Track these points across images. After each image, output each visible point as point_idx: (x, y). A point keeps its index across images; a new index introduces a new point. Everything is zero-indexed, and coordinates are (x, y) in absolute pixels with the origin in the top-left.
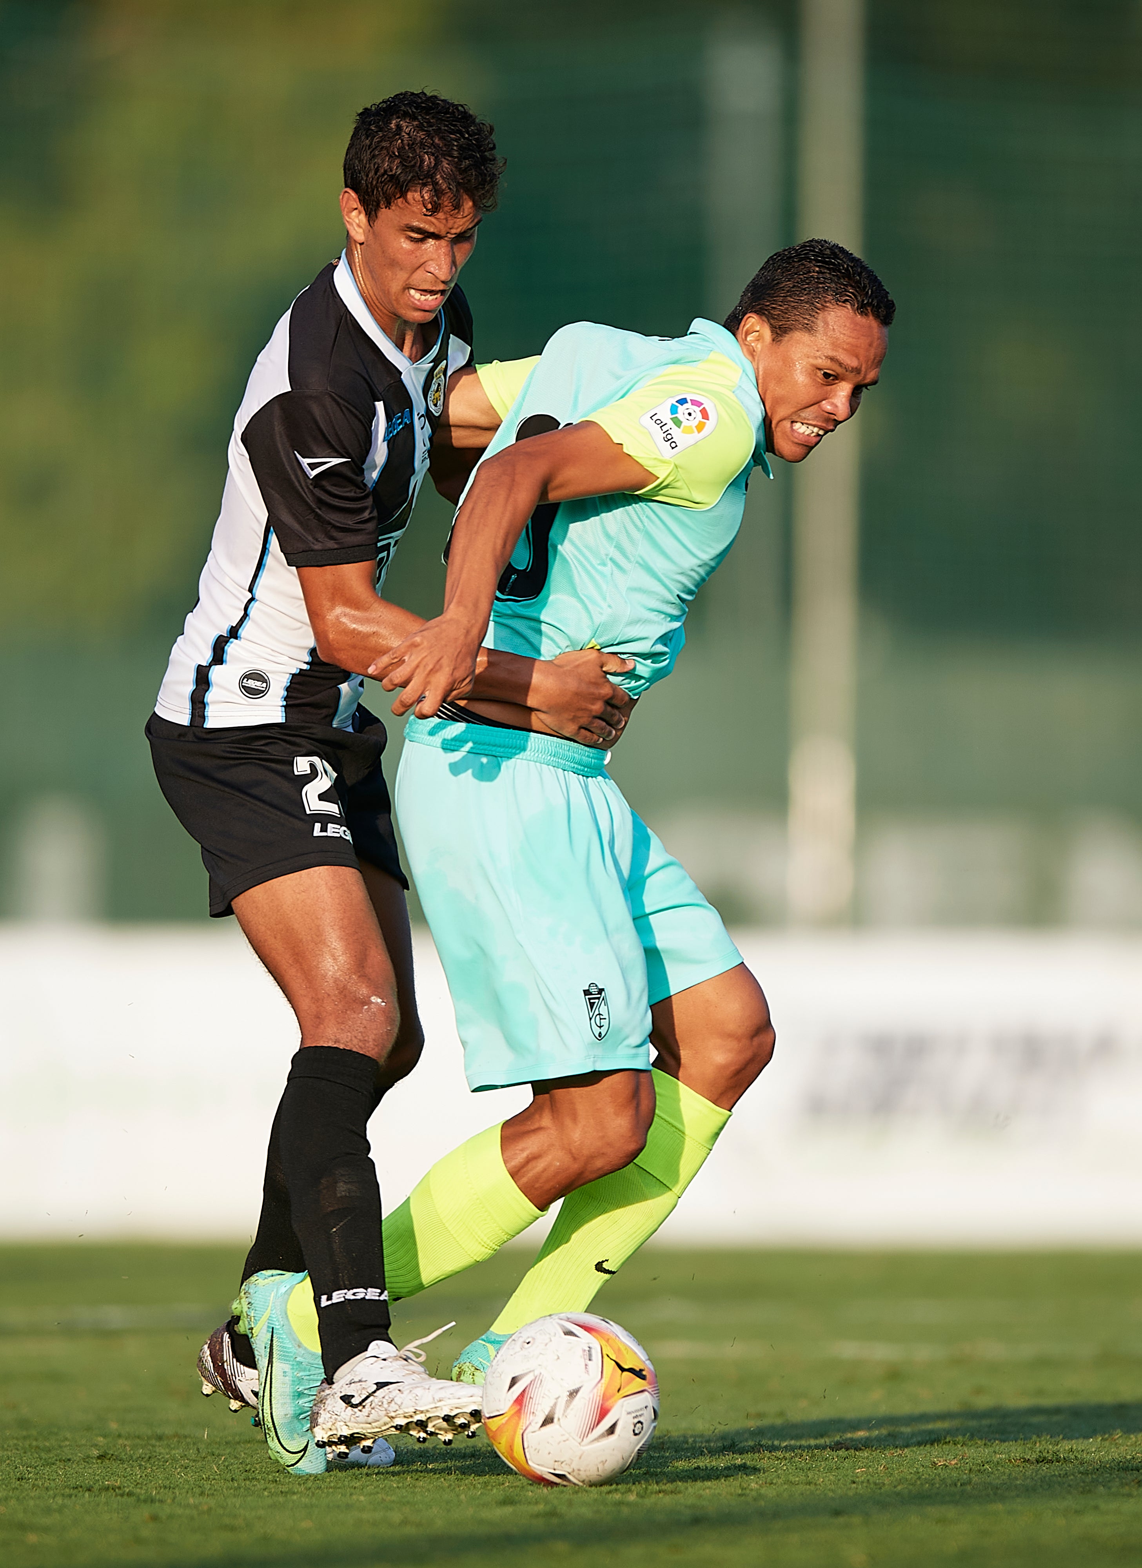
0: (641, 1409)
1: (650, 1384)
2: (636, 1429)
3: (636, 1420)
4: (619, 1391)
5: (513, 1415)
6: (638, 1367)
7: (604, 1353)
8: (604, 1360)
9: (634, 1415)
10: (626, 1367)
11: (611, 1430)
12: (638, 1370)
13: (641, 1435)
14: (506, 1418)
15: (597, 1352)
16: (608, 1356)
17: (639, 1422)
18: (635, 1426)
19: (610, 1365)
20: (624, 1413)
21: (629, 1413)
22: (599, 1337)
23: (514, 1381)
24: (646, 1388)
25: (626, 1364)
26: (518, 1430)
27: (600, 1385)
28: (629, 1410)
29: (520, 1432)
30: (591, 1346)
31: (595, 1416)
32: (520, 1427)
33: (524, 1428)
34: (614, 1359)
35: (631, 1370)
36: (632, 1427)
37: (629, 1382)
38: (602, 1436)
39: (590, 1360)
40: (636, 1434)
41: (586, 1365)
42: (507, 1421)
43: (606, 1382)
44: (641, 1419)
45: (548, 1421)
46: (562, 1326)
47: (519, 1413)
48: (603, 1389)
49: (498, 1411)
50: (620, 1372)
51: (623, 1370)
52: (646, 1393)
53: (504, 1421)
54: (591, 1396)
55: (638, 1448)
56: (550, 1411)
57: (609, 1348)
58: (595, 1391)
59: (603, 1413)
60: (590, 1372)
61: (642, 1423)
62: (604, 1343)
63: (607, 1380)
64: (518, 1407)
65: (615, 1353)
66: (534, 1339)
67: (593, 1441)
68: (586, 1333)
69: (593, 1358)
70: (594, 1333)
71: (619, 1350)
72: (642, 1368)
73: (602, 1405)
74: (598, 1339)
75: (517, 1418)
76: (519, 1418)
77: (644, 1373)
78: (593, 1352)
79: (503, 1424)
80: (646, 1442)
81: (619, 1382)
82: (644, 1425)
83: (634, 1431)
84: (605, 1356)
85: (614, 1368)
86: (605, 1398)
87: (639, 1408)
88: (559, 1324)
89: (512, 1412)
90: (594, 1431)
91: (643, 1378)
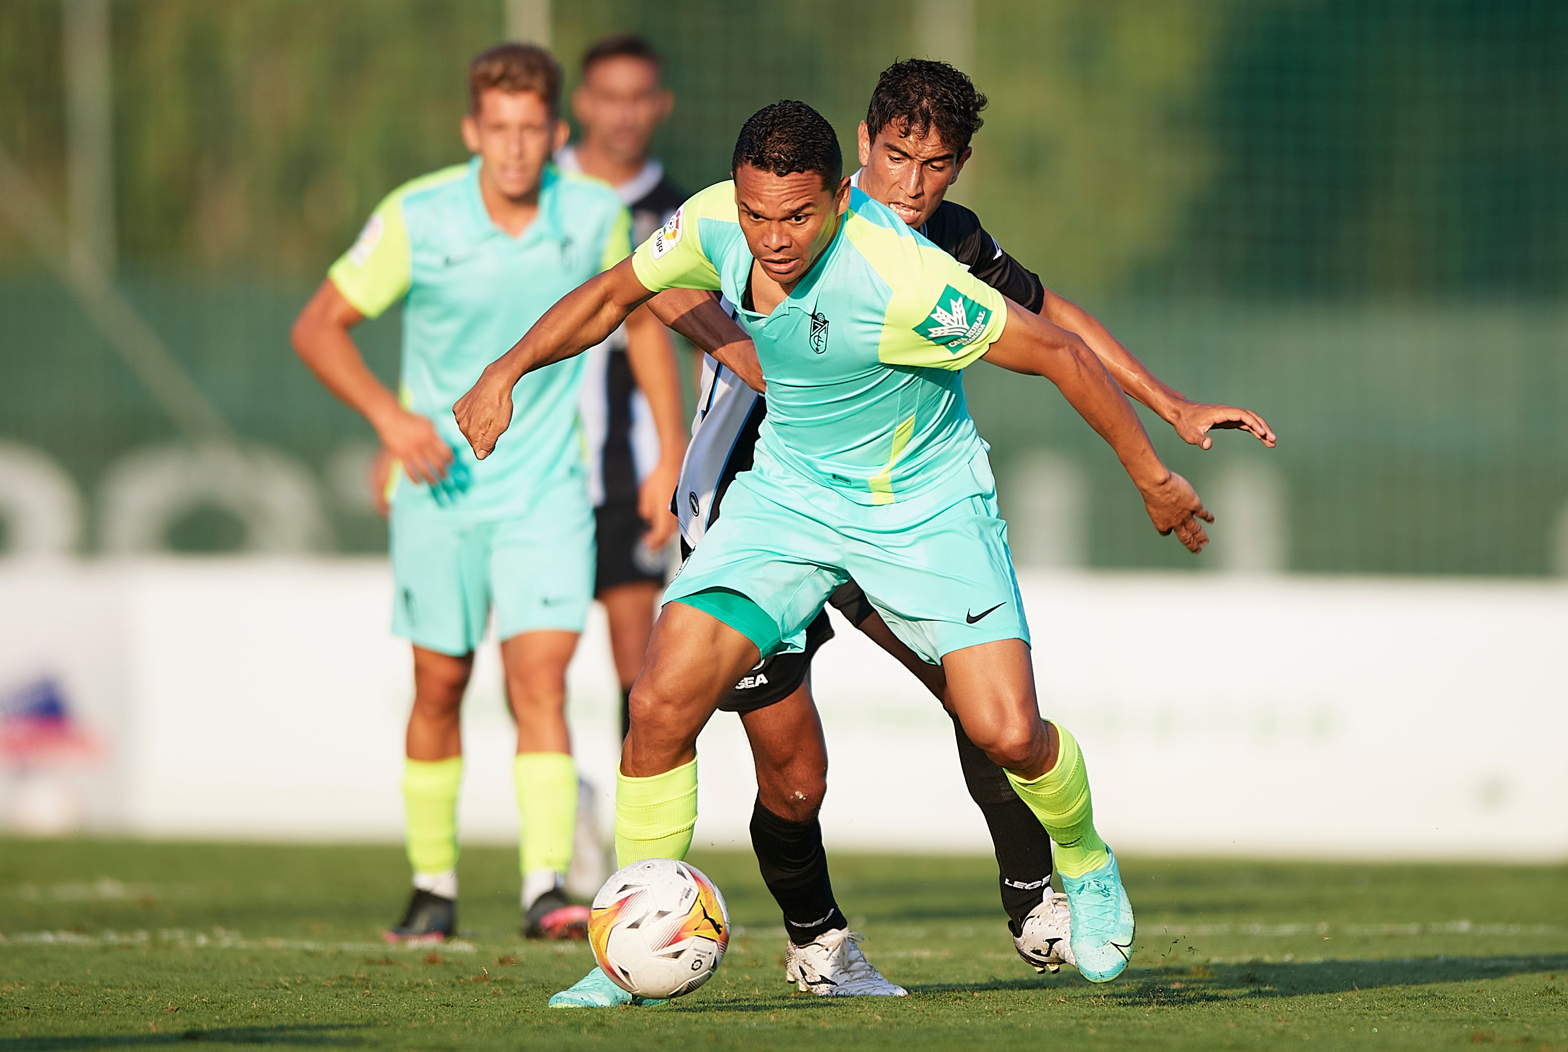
0: (706, 952)
1: (721, 940)
2: (695, 964)
3: (698, 958)
4: (696, 929)
5: (613, 911)
6: (718, 922)
7: (699, 898)
8: (696, 903)
9: (699, 953)
10: (710, 916)
11: (677, 955)
12: (717, 924)
13: (697, 971)
14: (606, 912)
15: (694, 895)
16: (700, 901)
17: (699, 961)
18: (695, 962)
19: (698, 909)
20: (692, 948)
21: (695, 950)
22: (700, 885)
23: (625, 888)
24: (717, 940)
25: (711, 914)
26: (611, 924)
27: (684, 917)
28: (696, 948)
29: (611, 925)
30: (692, 888)
31: (669, 939)
32: (613, 922)
33: (616, 924)
34: (704, 906)
35: (712, 921)
36: (693, 962)
37: (705, 928)
38: (668, 956)
39: (686, 897)
40: (693, 969)
41: (681, 899)
42: (606, 914)
43: (690, 918)
44: (703, 960)
45: (635, 925)
46: (678, 867)
47: (618, 911)
48: (685, 922)
49: (603, 905)
50: (704, 917)
51: (706, 917)
52: (715, 943)
53: (604, 914)
54: (674, 922)
55: (690, 980)
56: (640, 919)
57: (704, 897)
58: (679, 920)
59: (677, 939)
60: (682, 906)
61: (701, 963)
62: (702, 892)
63: (692, 917)
64: (619, 907)
65: (707, 902)
66: (654, 866)
67: (660, 956)
68: (693, 879)
69: (689, 897)
70: (699, 883)
71: (711, 902)
72: (721, 925)
73: (679, 933)
74: (699, 887)
75: (614, 914)
76: (616, 915)
77: (721, 929)
78: (691, 893)
79: (602, 916)
80: (698, 979)
81: (699, 923)
82: (702, 965)
83: (693, 965)
84: (698, 901)
85: (701, 912)
86: (683, 929)
87: (705, 950)
88: (676, 865)
89: (613, 909)
90: (664, 949)
91: (719, 932)
